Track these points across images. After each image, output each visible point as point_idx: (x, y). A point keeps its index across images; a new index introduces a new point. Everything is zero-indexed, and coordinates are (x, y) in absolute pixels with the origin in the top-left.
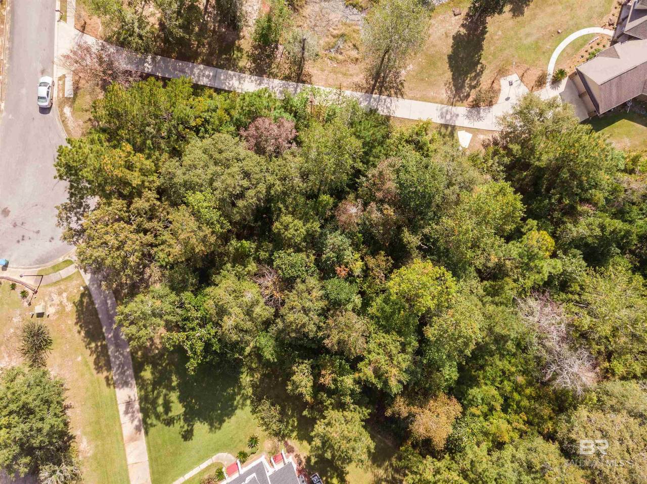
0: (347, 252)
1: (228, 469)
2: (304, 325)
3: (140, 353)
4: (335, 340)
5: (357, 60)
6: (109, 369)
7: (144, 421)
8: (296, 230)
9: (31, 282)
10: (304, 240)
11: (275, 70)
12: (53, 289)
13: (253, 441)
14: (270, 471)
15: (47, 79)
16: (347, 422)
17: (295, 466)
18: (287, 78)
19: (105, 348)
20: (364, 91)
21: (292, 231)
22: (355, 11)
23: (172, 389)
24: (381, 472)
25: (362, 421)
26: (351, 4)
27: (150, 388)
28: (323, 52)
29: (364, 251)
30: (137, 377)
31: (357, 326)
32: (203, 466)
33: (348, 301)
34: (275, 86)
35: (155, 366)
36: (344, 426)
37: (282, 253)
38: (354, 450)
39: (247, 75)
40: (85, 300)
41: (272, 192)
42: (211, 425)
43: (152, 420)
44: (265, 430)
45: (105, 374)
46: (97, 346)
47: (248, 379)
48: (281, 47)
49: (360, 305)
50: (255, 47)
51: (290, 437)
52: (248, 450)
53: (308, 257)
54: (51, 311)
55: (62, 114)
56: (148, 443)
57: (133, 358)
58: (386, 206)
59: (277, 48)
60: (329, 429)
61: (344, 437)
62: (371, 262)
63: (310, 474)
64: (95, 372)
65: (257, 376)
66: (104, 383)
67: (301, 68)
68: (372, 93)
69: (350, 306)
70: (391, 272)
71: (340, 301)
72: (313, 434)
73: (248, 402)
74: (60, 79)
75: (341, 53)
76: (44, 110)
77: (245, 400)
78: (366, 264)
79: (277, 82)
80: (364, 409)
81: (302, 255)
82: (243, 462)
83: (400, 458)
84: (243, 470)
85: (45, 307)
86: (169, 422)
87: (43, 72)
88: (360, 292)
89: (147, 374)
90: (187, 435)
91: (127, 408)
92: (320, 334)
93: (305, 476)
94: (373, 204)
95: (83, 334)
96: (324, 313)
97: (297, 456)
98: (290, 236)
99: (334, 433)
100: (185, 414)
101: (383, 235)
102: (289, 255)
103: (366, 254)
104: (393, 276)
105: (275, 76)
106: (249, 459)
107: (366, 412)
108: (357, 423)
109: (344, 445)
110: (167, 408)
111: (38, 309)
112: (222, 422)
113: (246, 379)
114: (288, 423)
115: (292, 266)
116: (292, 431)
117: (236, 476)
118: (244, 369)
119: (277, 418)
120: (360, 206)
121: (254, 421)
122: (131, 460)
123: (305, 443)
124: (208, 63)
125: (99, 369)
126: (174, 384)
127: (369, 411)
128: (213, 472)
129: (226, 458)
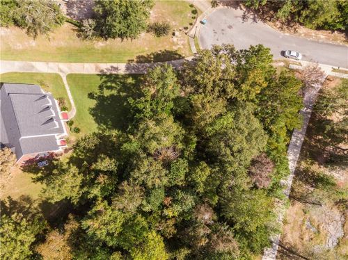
0: (179, 207)
1: (66, 114)
2: (139, 169)
3: (142, 78)
4: (125, 188)
5: (302, 239)
6: (137, 62)
7: (105, 75)
8: (200, 175)
9: (192, 33)
10: (193, 180)
11: (298, 183)
12: (186, 42)
13: (77, 130)
14: (58, 137)
15: (300, 57)
16: (72, 187)
17: (56, 152)
18: (292, 190)
19: (149, 62)
20: (281, 240)
21: (200, 173)
22: (335, 244)
23: (119, 92)
24: (36, 205)
25: (71, 198)
26: (339, 242)
27: (122, 81)
28: (308, 217)
29: (178, 220)
30: (130, 75)
31: (131, 205)
32: (72, 101)
33: (149, 202)
34: (288, 181)
35: (134, 85)
36: (70, 185)
37: (186, 165)
38: (53, 188)
39: (296, 165)
40: (177, 56)
41: (227, 165)
42: (93, 109)
43: (104, 79)
44: (82, 139)
45: (135, 60)
46: (151, 58)
47: (114, 134)
48: (312, 189)
49: (144, 210)
50: (313, 173)
51: (74, 152)
52: (73, 126)
53: (182, 181)
54: (175, 39)
55: (280, 61)
56: (93, 75)
57: (140, 75)
58: (207, 240)
59: (312, 187)
60: (72, 175)
61: (63, 183)
62: (170, 223)
63: (49, 160)
64: (137, 55)
65: (115, 140)
66: (130, 59)
67: (299, 200)
68: (279, 245)
69: (144, 203)
70: (162, 235)
71: (150, 196)
72: (71, 165)
73: (101, 132)
74: (300, 63)
75: (307, 229)
76: (283, 53)
77: (102, 130)
78: (169, 219)
79: (291, 183)
80: (78, 200)
81: (183, 178)
82: (67, 122)
83: (40, 219)
84: (63, 122)
85: (177, 37)
86: (101, 88)
87: (304, 56)
88: (152, 211)
89: (130, 80)
90: (91, 96)
91: (114, 68)
92: (131, 180)
93: (48, 157)
94: (209, 231)
95: (159, 52)
96: (144, 184)
97: (61, 154)
98: (197, 171)
99: (67, 178)
100: (103, 96)
101: (188, 235)
102: (185, 169)
103: (176, 220)
104: (159, 236)
105: (294, 182)
106: (68, 126)
107: (75, 202)
108: (70, 194)
109: (58, 182)
110: (108, 88)
111: (177, 33)
112: (93, 115)
113: (114, 133)
114: (83, 152)
115: (178, 169)
116: (77, 154)
117: (61, 117)
118: (120, 132)
119: (87, 146)
120: (208, 222)
121: (89, 133)
122: (87, 65)
123: (68, 160)
124: (304, 143)
125: (139, 57)
126: (121, 93)
127: (75, 203)
128: (67, 105)
129: (72, 114)
